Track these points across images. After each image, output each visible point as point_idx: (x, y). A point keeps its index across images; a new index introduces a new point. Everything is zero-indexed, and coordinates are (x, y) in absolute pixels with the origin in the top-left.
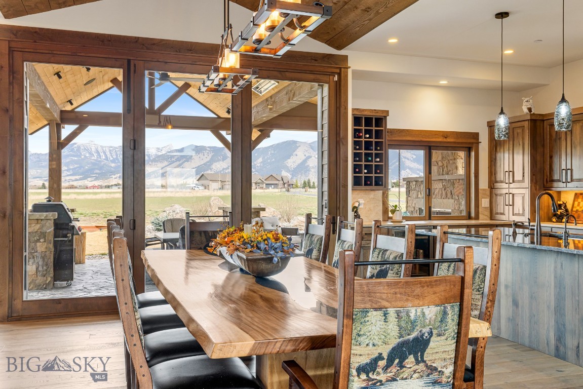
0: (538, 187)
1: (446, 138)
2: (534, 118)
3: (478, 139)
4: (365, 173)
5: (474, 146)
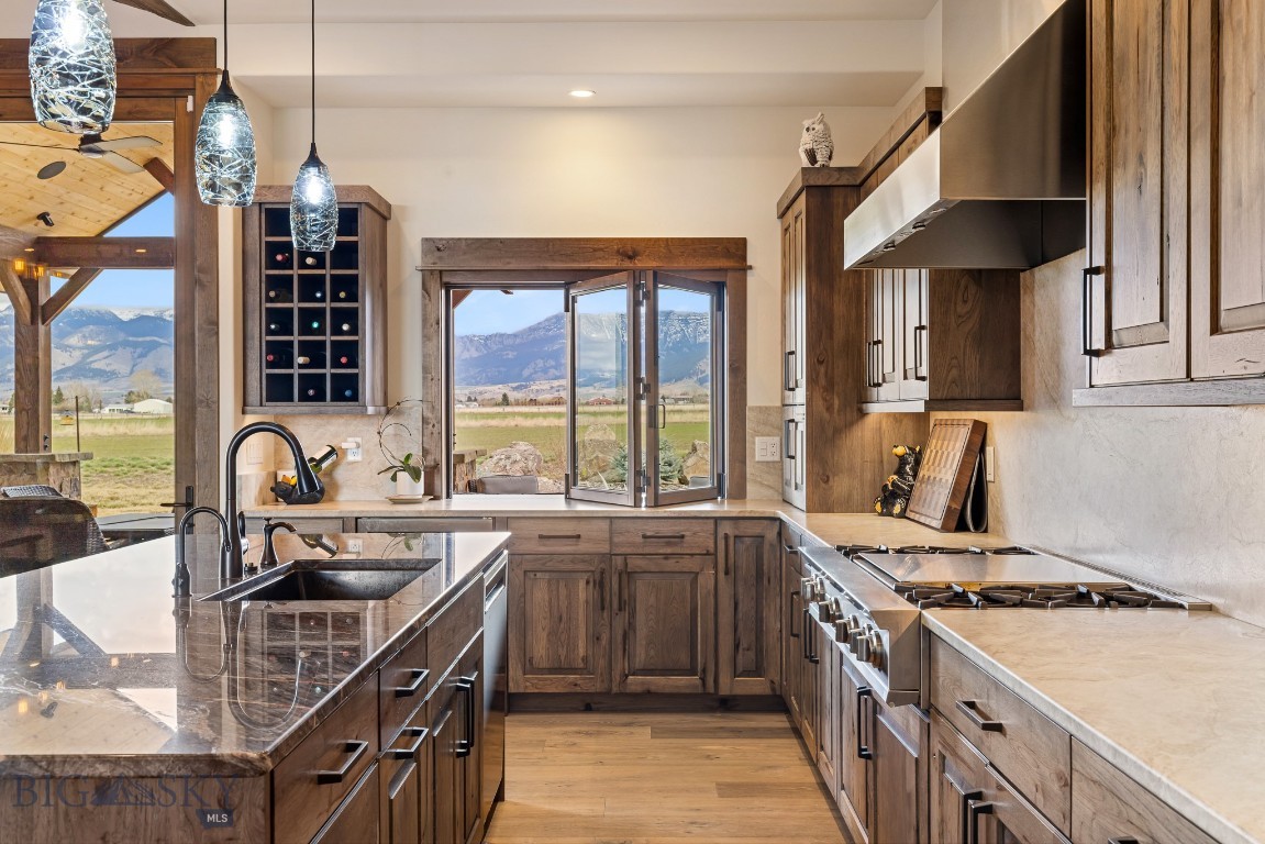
0: (836, 402)
1: (630, 258)
2: (819, 183)
3: (744, 258)
4: (301, 366)
5: (730, 279)
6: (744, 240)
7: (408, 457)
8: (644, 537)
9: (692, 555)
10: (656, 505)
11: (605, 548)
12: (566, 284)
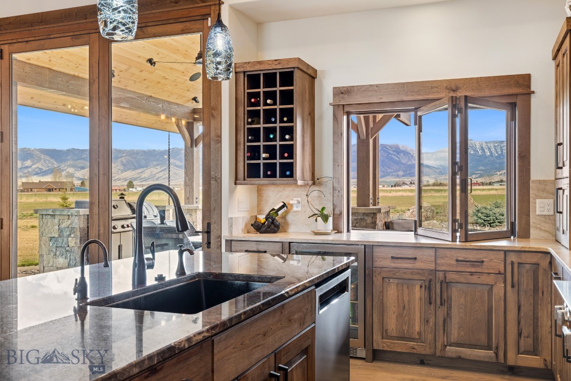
1: (454, 91)
3: (529, 86)
4: (264, 159)
5: (519, 101)
6: (529, 76)
7: (323, 209)
8: (457, 261)
9: (489, 273)
10: (466, 241)
11: (432, 266)
12: (415, 109)
